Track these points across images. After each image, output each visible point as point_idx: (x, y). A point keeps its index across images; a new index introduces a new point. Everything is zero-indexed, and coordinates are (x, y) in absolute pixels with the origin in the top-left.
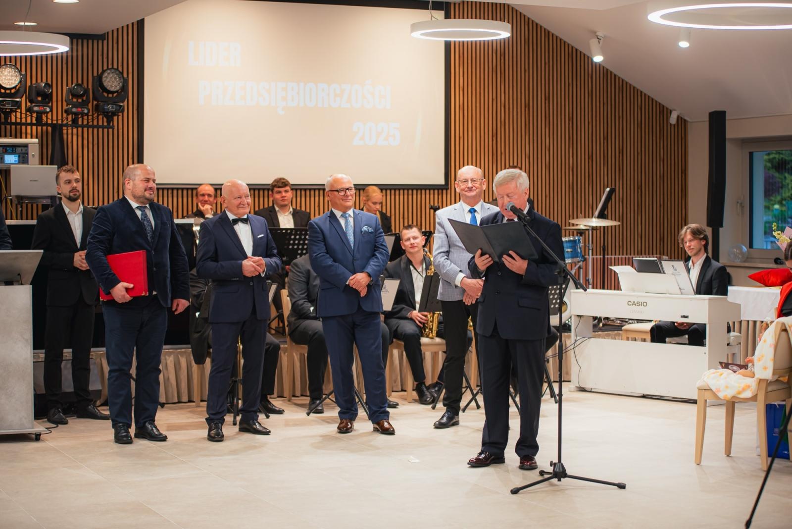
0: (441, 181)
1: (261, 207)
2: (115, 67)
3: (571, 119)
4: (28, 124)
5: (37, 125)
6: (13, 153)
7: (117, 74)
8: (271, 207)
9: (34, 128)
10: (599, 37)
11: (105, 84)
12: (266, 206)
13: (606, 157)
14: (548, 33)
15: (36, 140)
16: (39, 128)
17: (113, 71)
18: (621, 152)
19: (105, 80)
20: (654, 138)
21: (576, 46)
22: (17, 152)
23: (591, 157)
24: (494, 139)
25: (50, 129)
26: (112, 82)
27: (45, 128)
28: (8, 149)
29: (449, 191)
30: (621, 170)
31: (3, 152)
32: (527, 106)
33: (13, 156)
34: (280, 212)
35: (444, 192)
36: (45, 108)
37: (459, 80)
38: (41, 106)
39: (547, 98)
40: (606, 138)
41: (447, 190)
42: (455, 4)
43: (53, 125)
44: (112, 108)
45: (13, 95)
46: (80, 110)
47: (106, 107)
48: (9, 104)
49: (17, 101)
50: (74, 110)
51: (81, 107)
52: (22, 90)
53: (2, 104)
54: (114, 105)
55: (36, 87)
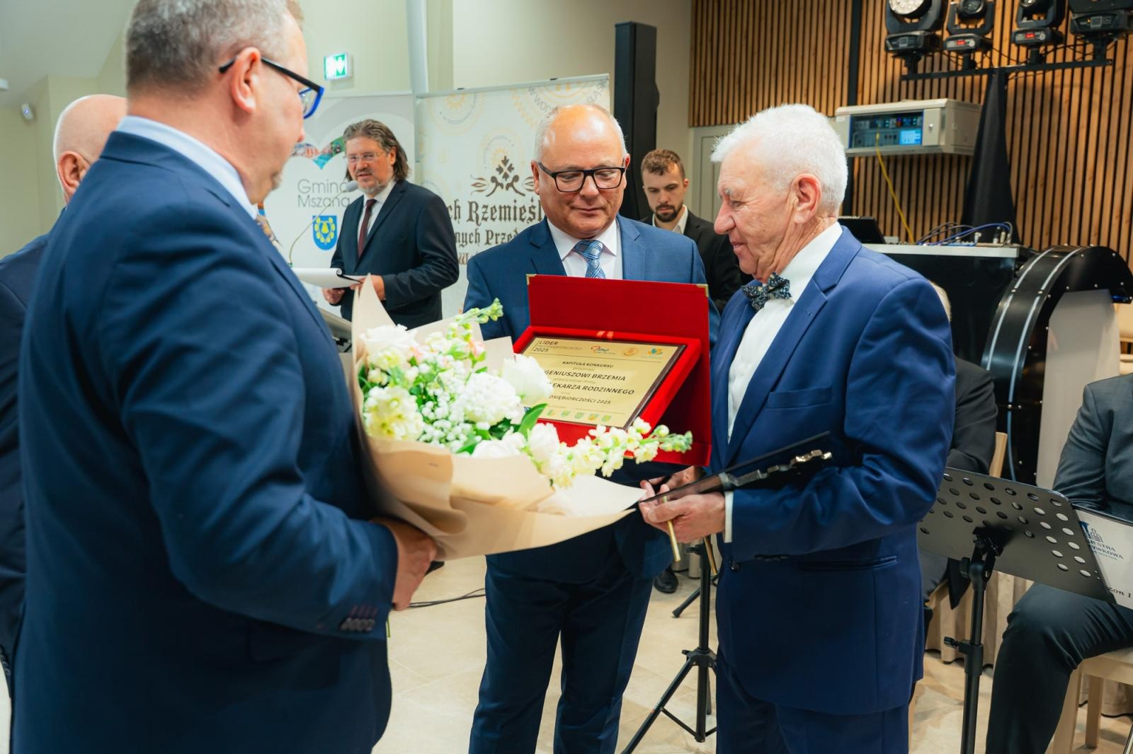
4: (945, 74)
6: (912, 126)
15: (942, 102)
25: (985, 77)
28: (905, 120)
31: (898, 127)
33: (914, 131)
36: (967, 41)
38: (960, 38)
43: (990, 71)
44: (1095, 23)
45: (916, 27)
46: (1031, 36)
47: (1082, 23)
48: (905, 43)
49: (916, 36)
50: (1020, 37)
51: (1033, 30)
52: (933, 13)
53: (894, 43)
54: (1101, 17)
55: (956, 6)
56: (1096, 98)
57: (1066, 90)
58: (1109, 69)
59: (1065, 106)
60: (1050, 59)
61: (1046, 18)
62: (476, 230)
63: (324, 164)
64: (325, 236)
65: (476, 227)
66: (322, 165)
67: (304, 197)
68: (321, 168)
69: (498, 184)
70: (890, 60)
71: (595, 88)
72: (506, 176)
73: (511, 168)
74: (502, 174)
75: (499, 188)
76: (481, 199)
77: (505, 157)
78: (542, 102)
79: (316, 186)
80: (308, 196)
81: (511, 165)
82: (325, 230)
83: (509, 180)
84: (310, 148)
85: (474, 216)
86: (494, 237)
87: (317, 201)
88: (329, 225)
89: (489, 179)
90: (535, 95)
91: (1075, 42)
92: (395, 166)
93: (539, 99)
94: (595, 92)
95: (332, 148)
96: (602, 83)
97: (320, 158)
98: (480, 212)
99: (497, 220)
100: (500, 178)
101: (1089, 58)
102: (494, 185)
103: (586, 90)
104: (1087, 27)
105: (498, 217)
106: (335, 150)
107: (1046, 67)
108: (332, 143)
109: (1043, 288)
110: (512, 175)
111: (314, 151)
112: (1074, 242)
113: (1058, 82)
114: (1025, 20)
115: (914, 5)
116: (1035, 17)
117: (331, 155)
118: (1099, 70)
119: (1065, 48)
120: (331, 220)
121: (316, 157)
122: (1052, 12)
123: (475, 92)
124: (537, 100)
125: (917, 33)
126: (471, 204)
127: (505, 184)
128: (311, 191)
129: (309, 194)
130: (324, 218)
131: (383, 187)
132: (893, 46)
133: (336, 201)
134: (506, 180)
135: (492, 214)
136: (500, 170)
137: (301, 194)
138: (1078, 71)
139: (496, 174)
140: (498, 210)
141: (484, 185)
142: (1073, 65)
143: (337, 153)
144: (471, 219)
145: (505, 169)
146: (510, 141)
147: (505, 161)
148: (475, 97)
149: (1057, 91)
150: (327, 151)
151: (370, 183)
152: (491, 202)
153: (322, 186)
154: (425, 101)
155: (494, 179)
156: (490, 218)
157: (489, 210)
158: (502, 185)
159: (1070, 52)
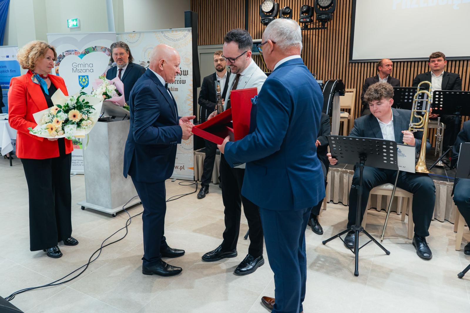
11: (320, 3)
26: (324, 2)
45: (270, 16)
46: (305, 20)
48: (267, 21)
49: (271, 19)
50: (302, 20)
51: (306, 18)
52: (275, 12)
53: (264, 21)
54: (325, 15)
55: (282, 10)
56: (320, 38)
57: (311, 36)
58: (326, 30)
59: (311, 41)
60: (309, 27)
61: (308, 15)
63: (82, 57)
64: (84, 82)
66: (81, 58)
67: (75, 69)
68: (81, 59)
70: (263, 26)
71: (186, 32)
78: (167, 37)
79: (79, 65)
80: (77, 69)
82: (84, 80)
84: (76, 52)
87: (80, 70)
88: (85, 79)
89: (147, 62)
90: (164, 34)
91: (316, 22)
92: (129, 58)
93: (165, 36)
94: (186, 33)
95: (85, 52)
96: (189, 30)
97: (80, 55)
101: (317, 27)
102: (149, 64)
103: (183, 32)
104: (320, 18)
106: (87, 52)
107: (308, 29)
108: (85, 50)
109: (331, 91)
111: (78, 53)
112: (335, 79)
113: (309, 33)
114: (302, 15)
115: (269, 9)
116: (304, 14)
117: (85, 54)
118: (323, 30)
119: (313, 23)
120: (86, 77)
121: (79, 55)
122: (310, 13)
123: (140, 33)
125: (271, 18)
128: (78, 66)
129: (76, 68)
130: (83, 76)
131: (126, 65)
132: (263, 21)
133: (88, 70)
137: (73, 68)
138: (314, 30)
141: (145, 64)
142: (313, 29)
143: (88, 53)
148: (140, 34)
149: (309, 36)
150: (83, 53)
151: (122, 63)
153: (82, 65)
154: (119, 35)
159: (312, 25)
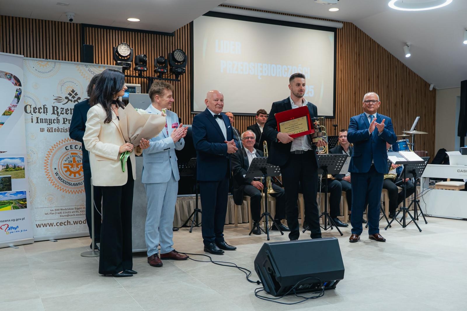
0: (332, 114)
1: (250, 125)
2: (181, 49)
3: (388, 87)
4: (134, 77)
5: (138, 77)
7: (181, 53)
8: (255, 125)
9: (137, 79)
10: (408, 45)
11: (176, 57)
12: (253, 124)
13: (402, 105)
14: (379, 45)
16: (140, 79)
17: (179, 50)
18: (408, 103)
19: (175, 55)
20: (422, 97)
21: (391, 52)
22: (129, 91)
23: (395, 105)
24: (355, 95)
26: (179, 57)
27: (143, 79)
29: (335, 119)
30: (408, 111)
32: (369, 80)
33: (127, 93)
34: (261, 127)
35: (333, 119)
36: (144, 68)
37: (340, 66)
38: (142, 67)
39: (378, 77)
40: (402, 96)
41: (334, 119)
42: (339, 29)
44: (179, 70)
45: (126, 60)
46: (162, 70)
47: (176, 70)
50: (160, 70)
53: (121, 64)
55: (139, 57)
62: (57, 118)
65: (57, 117)
69: (69, 100)
72: (73, 97)
73: (76, 94)
74: (72, 96)
75: (70, 102)
76: (60, 106)
77: (73, 90)
81: (76, 93)
83: (76, 99)
85: (56, 112)
86: (68, 121)
89: (64, 98)
90: (88, 68)
98: (59, 110)
99: (69, 114)
100: (70, 98)
102: (67, 100)
104: (177, 71)
105: (70, 113)
110: (77, 97)
115: (126, 54)
124: (89, 70)
126: (54, 107)
127: (73, 100)
134: (74, 99)
135: (66, 112)
136: (70, 94)
139: (68, 96)
140: (70, 110)
144: (54, 113)
145: (73, 94)
146: (75, 84)
147: (73, 91)
152: (65, 107)
155: (67, 98)
156: (65, 113)
157: (64, 110)
158: (72, 101)
